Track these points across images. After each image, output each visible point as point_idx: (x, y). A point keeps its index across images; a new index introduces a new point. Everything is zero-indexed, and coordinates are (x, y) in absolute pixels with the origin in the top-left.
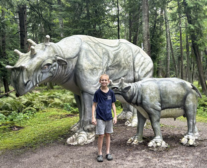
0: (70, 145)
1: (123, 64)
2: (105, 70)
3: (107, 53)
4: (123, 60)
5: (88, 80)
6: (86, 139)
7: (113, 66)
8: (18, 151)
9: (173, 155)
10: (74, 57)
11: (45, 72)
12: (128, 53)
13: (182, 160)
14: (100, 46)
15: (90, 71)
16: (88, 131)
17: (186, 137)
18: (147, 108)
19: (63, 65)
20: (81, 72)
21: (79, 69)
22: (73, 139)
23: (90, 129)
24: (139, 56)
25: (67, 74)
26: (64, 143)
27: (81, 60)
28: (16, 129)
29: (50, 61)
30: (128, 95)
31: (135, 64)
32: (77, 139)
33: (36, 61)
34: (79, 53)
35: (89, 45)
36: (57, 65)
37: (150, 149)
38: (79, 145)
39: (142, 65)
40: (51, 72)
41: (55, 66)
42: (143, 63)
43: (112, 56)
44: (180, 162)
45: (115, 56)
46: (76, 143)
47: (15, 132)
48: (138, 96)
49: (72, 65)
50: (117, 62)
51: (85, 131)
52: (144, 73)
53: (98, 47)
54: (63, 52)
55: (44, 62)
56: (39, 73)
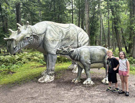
0: (40, 83)
1: (71, 38)
2: (60, 41)
3: (62, 32)
4: (71, 35)
5: (51, 46)
6: (49, 79)
7: (65, 39)
8: (11, 85)
9: (97, 89)
10: (43, 34)
11: (26, 42)
12: (74, 32)
13: (101, 91)
14: (58, 28)
15: (52, 42)
16: (50, 75)
17: (105, 79)
18: (83, 62)
19: (36, 38)
20: (47, 42)
21: (46, 40)
22: (42, 79)
23: (51, 74)
24: (80, 33)
25: (38, 43)
26: (37, 81)
27: (47, 35)
28: (11, 73)
29: (28, 36)
30: (72, 55)
31: (78, 38)
32: (44, 79)
33: (21, 36)
34: (45, 31)
35: (52, 27)
36: (33, 38)
37: (84, 85)
38: (45, 83)
39: (82, 38)
40: (29, 42)
41: (32, 38)
42: (83, 37)
43: (65, 33)
44: (100, 92)
45: (67, 33)
46: (43, 82)
47: (10, 75)
48: (78, 56)
49: (41, 38)
50: (68, 36)
51: (48, 75)
52: (83, 43)
53: (57, 28)
54: (36, 31)
55: (25, 36)
56: (22, 42)
